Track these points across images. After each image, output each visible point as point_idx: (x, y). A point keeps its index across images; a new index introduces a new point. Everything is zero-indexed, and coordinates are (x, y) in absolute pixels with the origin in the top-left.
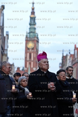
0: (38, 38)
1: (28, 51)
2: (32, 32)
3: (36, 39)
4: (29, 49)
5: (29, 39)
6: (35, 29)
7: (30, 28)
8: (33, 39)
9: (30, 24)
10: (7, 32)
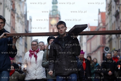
0: (60, 15)
1: (51, 27)
2: (54, 10)
3: (58, 16)
4: (52, 25)
5: (52, 16)
6: (57, 7)
7: (53, 7)
8: (55, 16)
9: (53, 3)
10: (30, 17)
